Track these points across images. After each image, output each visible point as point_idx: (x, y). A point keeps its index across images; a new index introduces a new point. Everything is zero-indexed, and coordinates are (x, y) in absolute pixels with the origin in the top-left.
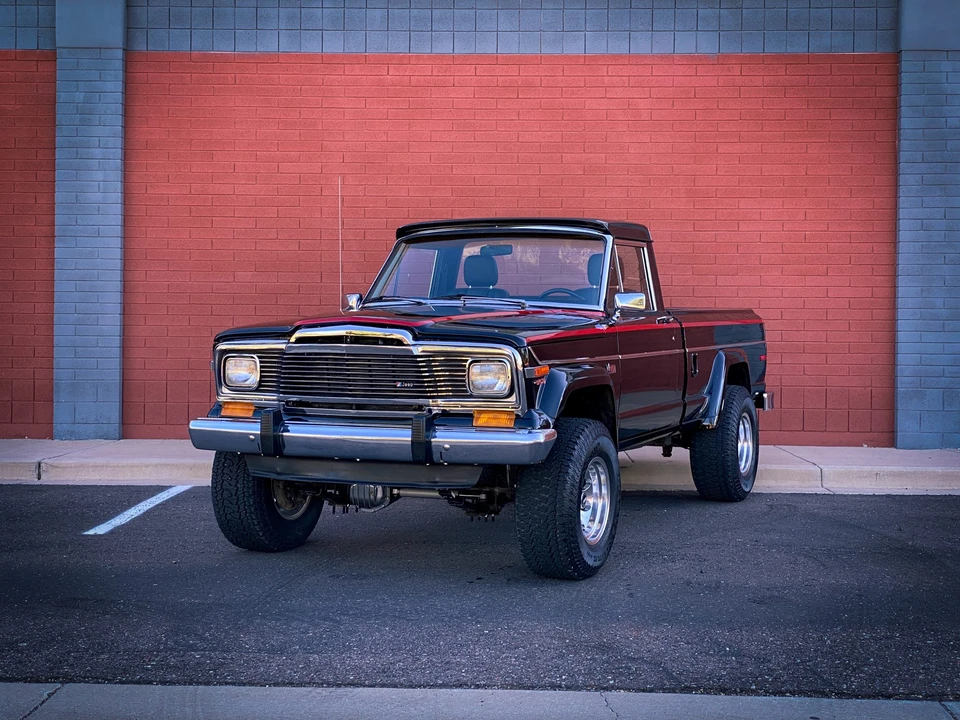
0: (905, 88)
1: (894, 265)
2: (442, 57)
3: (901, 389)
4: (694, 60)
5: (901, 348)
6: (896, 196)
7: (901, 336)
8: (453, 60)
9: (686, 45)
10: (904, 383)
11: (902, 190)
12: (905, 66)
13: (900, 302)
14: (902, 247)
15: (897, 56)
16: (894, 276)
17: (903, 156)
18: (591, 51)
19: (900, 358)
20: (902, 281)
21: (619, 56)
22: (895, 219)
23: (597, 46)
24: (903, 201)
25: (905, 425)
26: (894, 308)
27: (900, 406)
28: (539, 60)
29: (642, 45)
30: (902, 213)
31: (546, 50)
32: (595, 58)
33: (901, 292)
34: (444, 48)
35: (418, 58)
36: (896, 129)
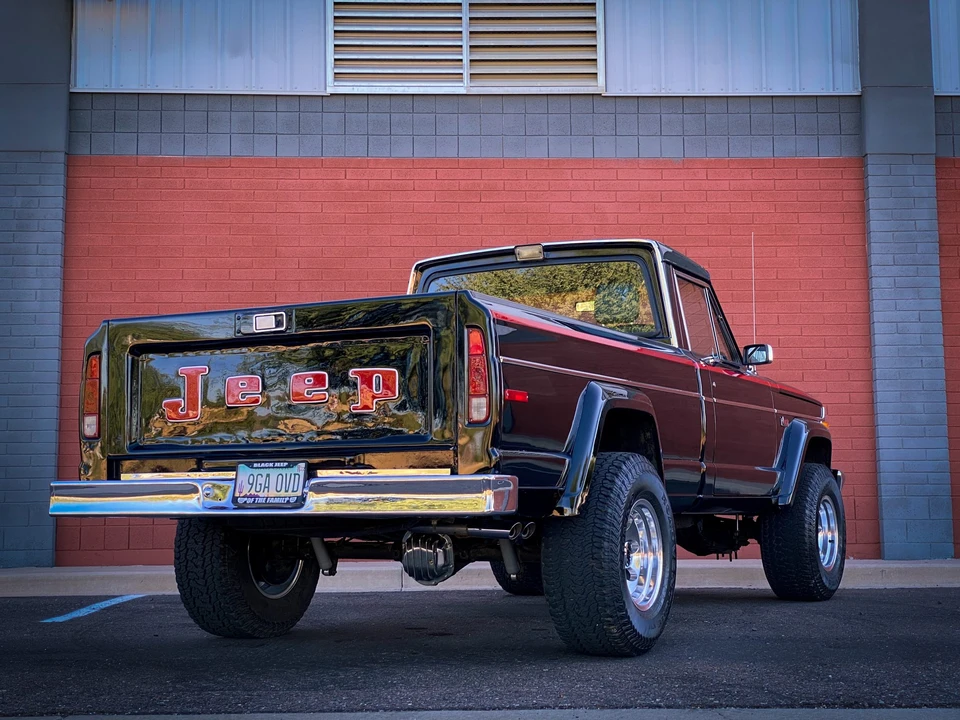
0: (872, 191)
1: (870, 369)
2: (400, 161)
3: (885, 497)
4: (660, 165)
5: (883, 454)
6: (868, 300)
7: (882, 442)
8: (413, 164)
9: (651, 148)
10: (887, 493)
11: (875, 293)
12: (871, 169)
13: (880, 407)
14: (878, 350)
15: (862, 161)
16: (871, 380)
17: (874, 259)
18: (554, 155)
19: (883, 465)
20: (879, 386)
21: (584, 160)
22: (869, 323)
23: (560, 150)
24: (876, 305)
25: (891, 535)
26: (873, 414)
27: (885, 516)
28: (502, 163)
29: (606, 149)
30: (877, 316)
31: (509, 154)
32: (558, 162)
33: (880, 396)
34: (403, 151)
35: (377, 161)
36: (865, 233)
